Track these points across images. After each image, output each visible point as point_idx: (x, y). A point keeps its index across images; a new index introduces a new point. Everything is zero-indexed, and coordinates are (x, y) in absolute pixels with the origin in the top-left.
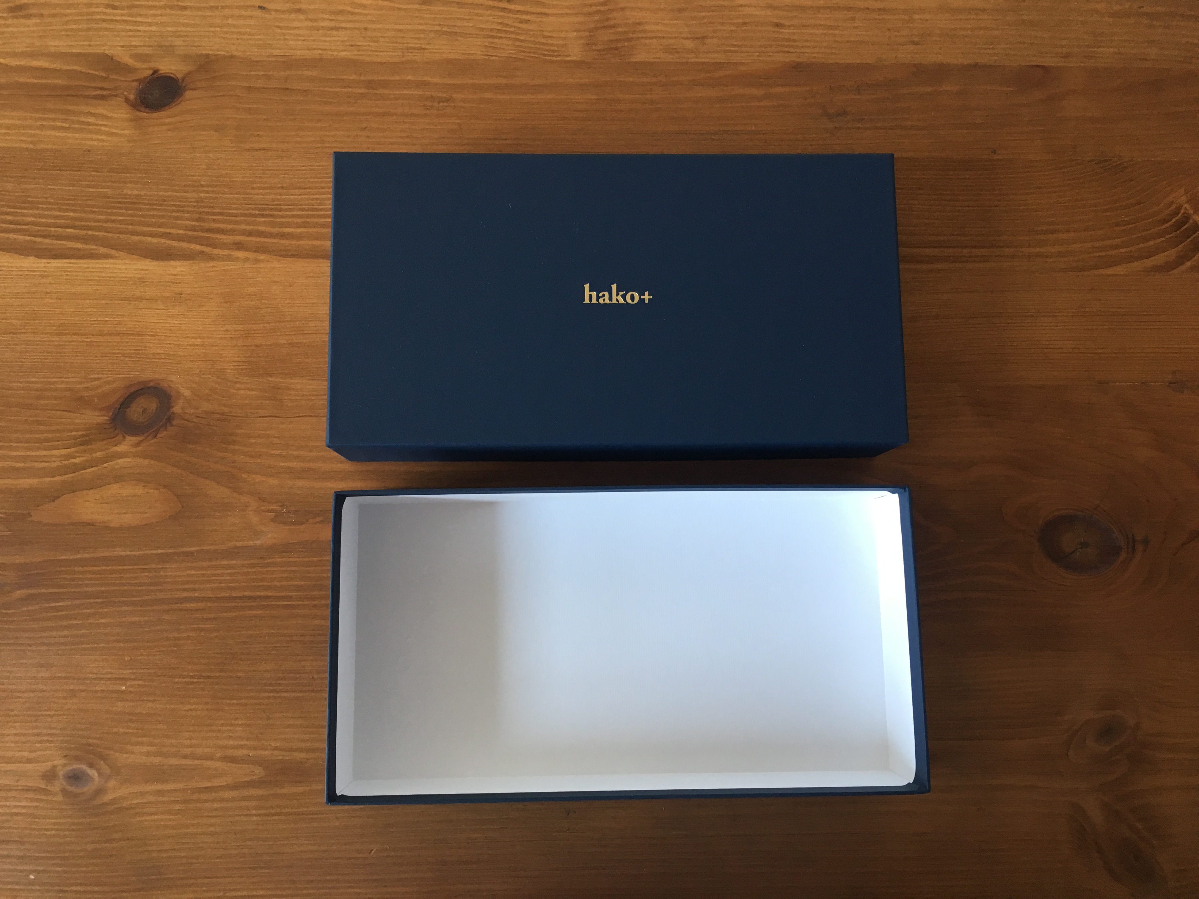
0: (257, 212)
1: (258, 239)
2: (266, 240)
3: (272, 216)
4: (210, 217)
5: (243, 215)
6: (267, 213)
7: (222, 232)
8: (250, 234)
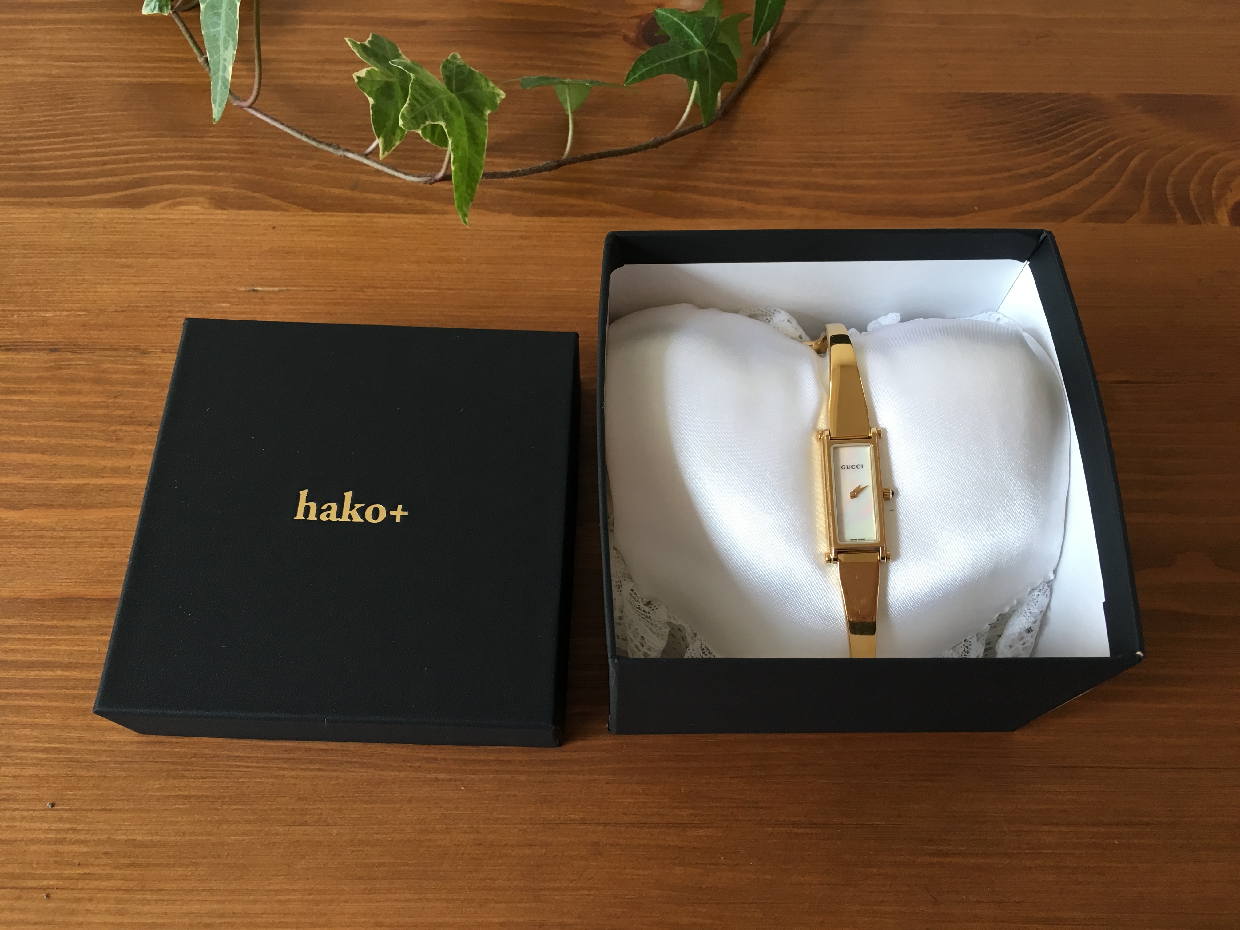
0: (813, 162)
1: (818, 193)
2: (829, 194)
3: (833, 165)
4: (748, 167)
5: (791, 165)
6: (826, 162)
7: (766, 184)
8: (806, 186)
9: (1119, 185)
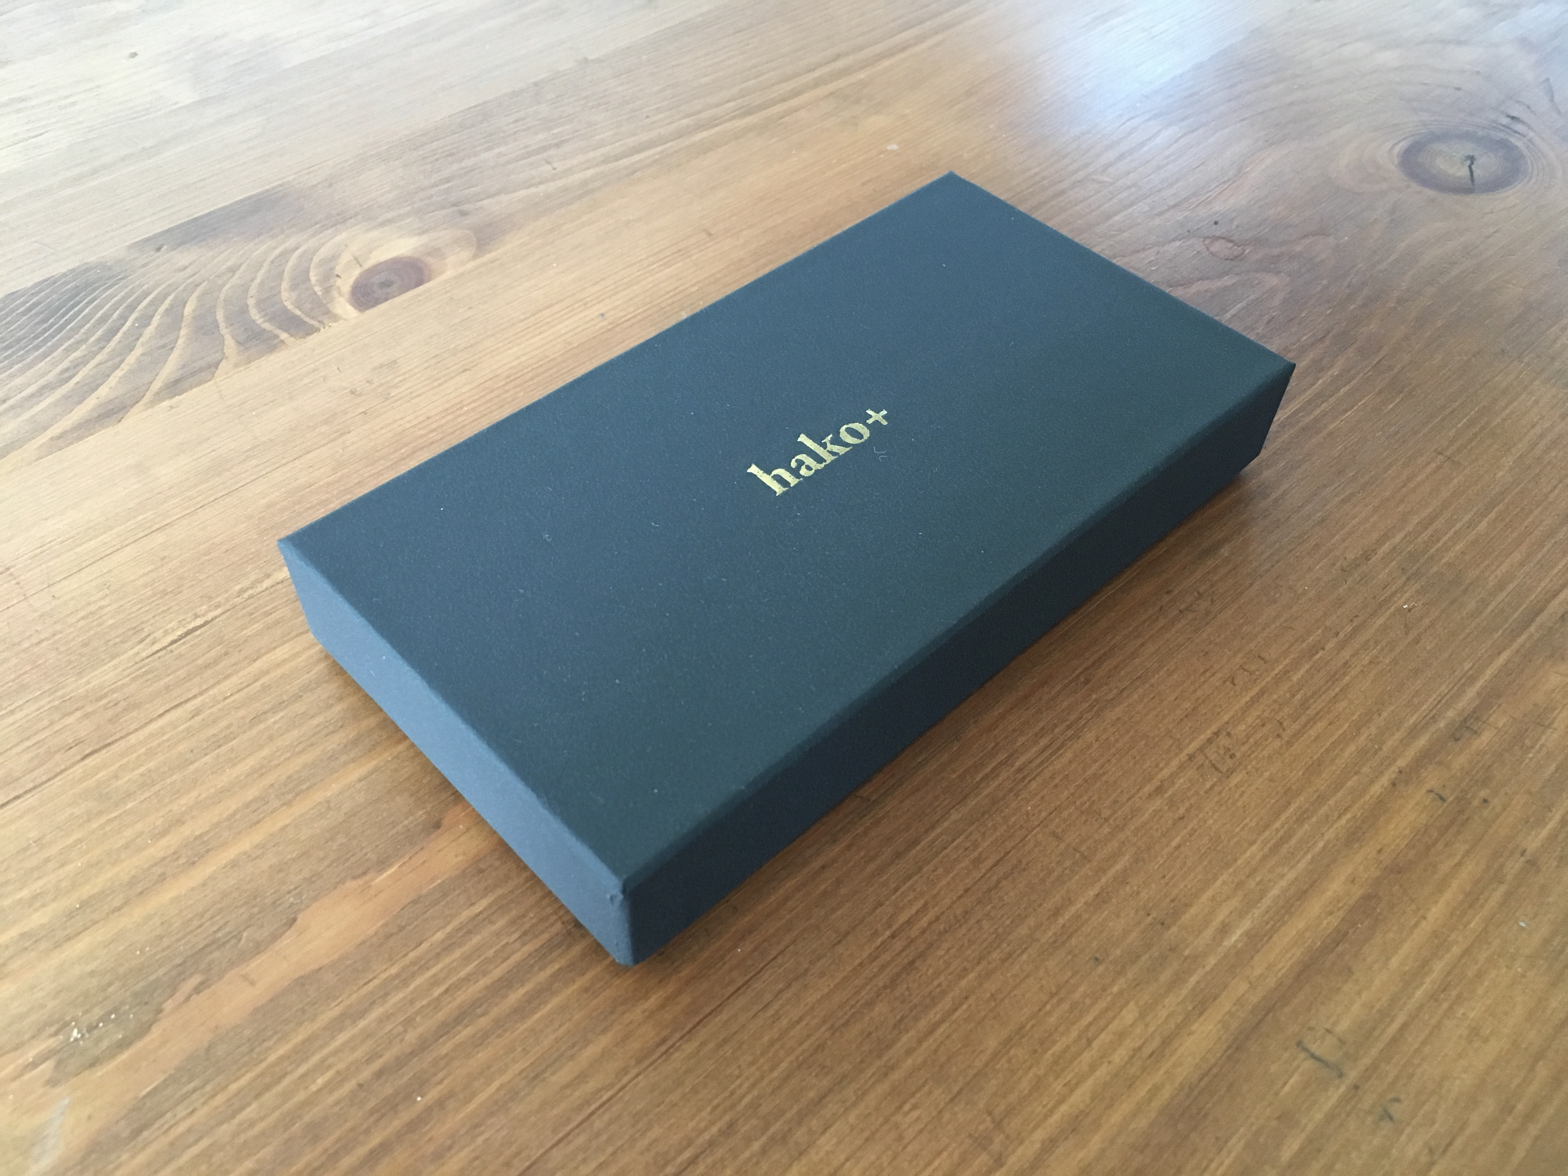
9: (181, 341)
